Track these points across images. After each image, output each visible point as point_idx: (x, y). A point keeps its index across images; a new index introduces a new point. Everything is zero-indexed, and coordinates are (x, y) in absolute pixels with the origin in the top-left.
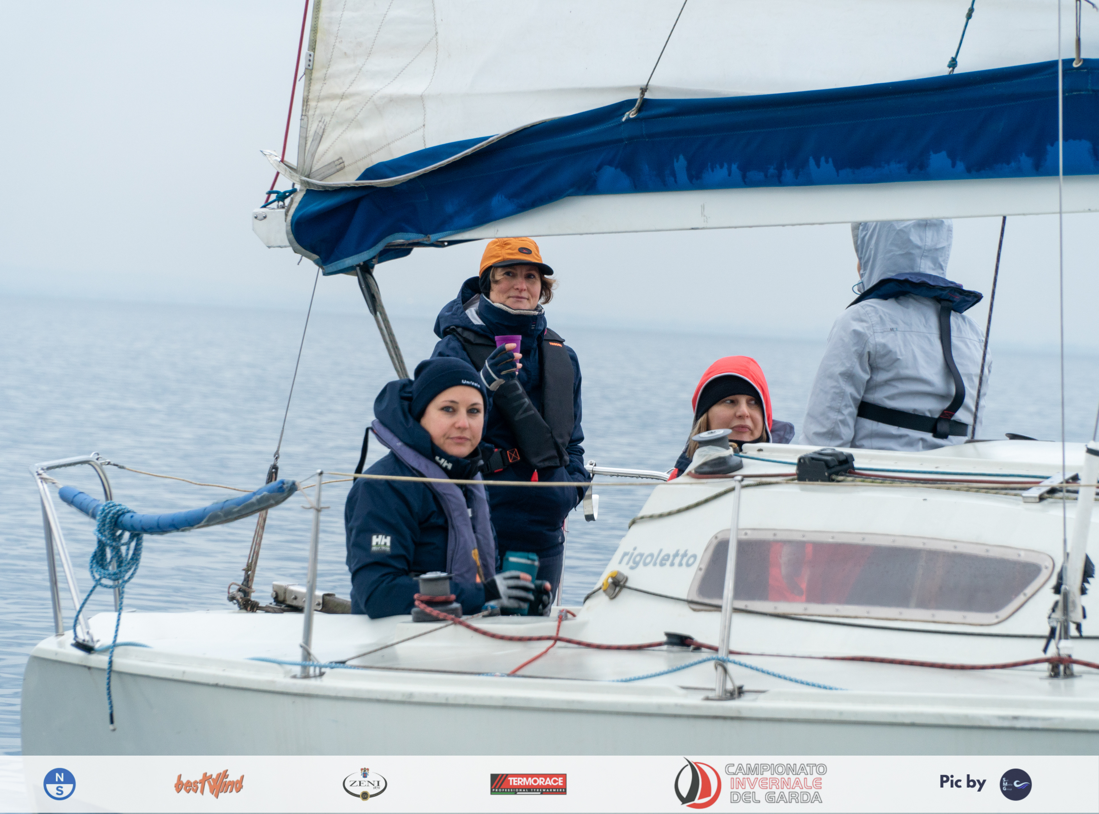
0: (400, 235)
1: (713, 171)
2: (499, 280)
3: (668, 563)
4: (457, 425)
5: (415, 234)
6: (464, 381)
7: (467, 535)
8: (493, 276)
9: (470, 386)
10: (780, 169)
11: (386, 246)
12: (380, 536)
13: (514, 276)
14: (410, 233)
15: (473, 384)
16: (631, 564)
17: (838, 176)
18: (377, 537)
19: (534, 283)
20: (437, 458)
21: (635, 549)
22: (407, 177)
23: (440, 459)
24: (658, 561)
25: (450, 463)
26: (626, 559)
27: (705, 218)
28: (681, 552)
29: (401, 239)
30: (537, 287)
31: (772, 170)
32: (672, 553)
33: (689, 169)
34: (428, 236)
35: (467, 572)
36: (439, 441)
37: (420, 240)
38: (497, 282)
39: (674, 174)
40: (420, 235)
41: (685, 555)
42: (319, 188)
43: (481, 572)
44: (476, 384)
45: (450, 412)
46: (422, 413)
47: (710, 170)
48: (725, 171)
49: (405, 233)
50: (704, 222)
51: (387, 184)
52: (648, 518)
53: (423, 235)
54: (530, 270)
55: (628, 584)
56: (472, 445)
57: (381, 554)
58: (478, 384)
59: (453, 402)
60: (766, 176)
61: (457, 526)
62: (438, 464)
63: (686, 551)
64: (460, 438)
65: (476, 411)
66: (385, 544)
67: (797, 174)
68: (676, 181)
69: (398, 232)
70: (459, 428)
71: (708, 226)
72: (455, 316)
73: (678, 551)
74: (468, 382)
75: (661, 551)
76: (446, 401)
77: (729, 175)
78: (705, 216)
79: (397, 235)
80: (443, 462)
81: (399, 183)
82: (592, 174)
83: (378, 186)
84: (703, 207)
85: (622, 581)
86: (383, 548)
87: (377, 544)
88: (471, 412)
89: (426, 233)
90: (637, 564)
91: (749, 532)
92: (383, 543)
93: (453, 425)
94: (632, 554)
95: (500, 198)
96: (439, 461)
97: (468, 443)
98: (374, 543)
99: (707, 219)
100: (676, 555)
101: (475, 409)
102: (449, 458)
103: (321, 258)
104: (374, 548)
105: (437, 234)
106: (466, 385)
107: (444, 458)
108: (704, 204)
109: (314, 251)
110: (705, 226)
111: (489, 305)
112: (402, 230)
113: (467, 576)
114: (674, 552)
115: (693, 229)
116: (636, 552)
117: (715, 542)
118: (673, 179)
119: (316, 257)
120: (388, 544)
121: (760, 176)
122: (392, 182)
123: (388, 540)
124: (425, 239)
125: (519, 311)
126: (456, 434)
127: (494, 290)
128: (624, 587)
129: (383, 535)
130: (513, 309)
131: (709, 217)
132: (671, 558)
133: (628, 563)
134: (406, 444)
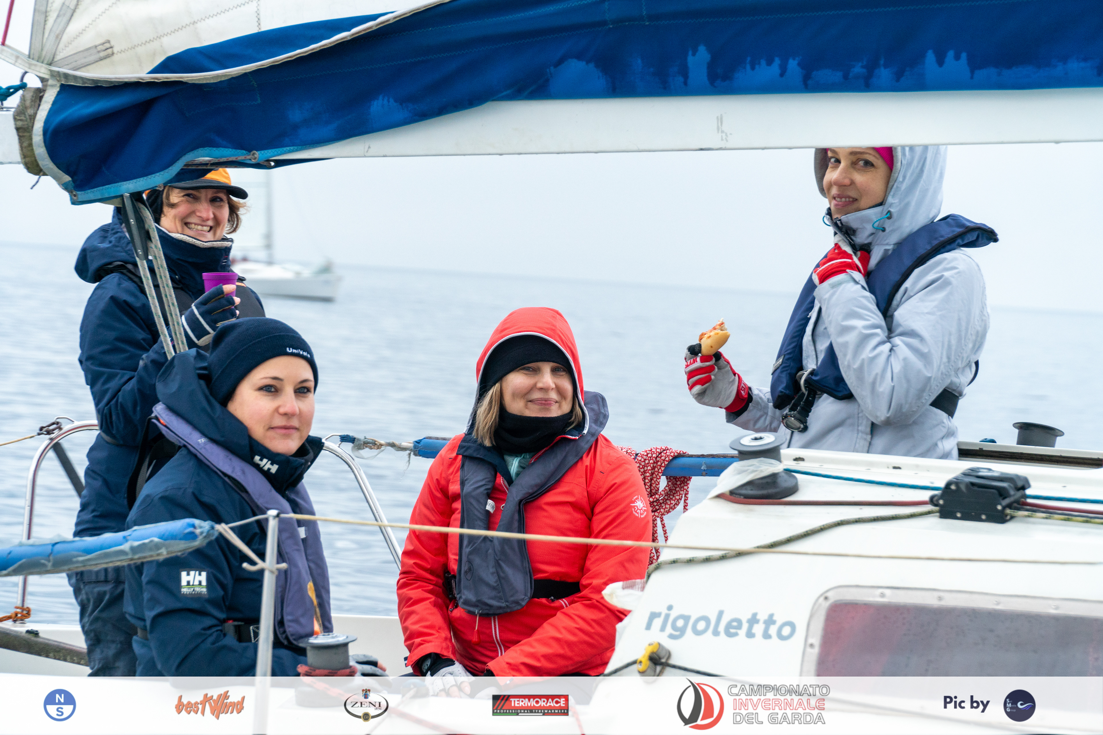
0: (207, 150)
1: (753, 68)
2: (177, 203)
3: (743, 632)
4: (282, 410)
5: (230, 150)
6: (290, 350)
7: (300, 565)
8: (168, 198)
9: (298, 355)
10: (871, 68)
11: (185, 165)
12: (192, 573)
13: (196, 199)
14: (222, 149)
15: (301, 353)
16: (669, 630)
17: (972, 78)
18: (188, 574)
19: (221, 207)
20: (257, 458)
21: (670, 608)
22: (242, 70)
23: (261, 460)
24: (721, 628)
25: (275, 465)
26: (658, 622)
27: (724, 135)
28: (762, 617)
29: (204, 157)
30: (225, 212)
31: (858, 69)
32: (745, 618)
33: (711, 67)
34: (252, 153)
35: (303, 615)
36: (258, 432)
37: (240, 158)
38: (173, 206)
39: (684, 72)
40: (238, 151)
41: (770, 621)
42: (85, 83)
43: (319, 614)
44: (305, 354)
45: (272, 392)
46: (229, 396)
47: (748, 67)
48: (775, 68)
49: (215, 149)
50: (722, 140)
51: (199, 80)
52: (685, 562)
53: (244, 151)
54: (216, 193)
55: (672, 661)
56: (301, 437)
57: (196, 597)
58: (308, 353)
59: (275, 378)
60: (846, 77)
61: (287, 553)
62: (257, 467)
63: (771, 616)
64: (285, 428)
65: (306, 391)
66: (200, 582)
67: (899, 75)
68: (686, 83)
69: (203, 146)
70: (285, 414)
71: (728, 146)
72: (118, 249)
73: (755, 615)
74: (295, 351)
75: (721, 614)
76: (266, 378)
77: (782, 75)
78: (722, 132)
79: (201, 151)
80: (266, 464)
81: (226, 78)
82: (548, 70)
83: (190, 82)
84: (720, 120)
85: (663, 658)
86: (198, 589)
87: (188, 583)
88: (300, 392)
89: (249, 150)
90: (682, 631)
91: (887, 592)
92: (197, 583)
93: (277, 410)
94: (667, 616)
95: (385, 102)
96: (260, 462)
97: (296, 435)
98: (184, 583)
99: (726, 135)
100: (753, 620)
101: (305, 388)
102: (273, 457)
103: (74, 181)
104: (185, 590)
105: (270, 151)
106: (293, 354)
107: (266, 458)
108: (721, 115)
109: (67, 172)
110: (723, 146)
111: (164, 235)
112: (211, 144)
113: (303, 620)
114: (749, 616)
115: (702, 149)
116: (673, 614)
117: (825, 605)
118: (681, 79)
119: (67, 178)
120: (204, 583)
121: (837, 76)
122: (218, 76)
123: (203, 577)
124: (248, 157)
125: (211, 243)
126: (279, 421)
127: (168, 214)
128: (667, 665)
129: (196, 571)
130: (203, 242)
131: (731, 134)
132: (745, 626)
133: (663, 629)
134: (213, 440)
